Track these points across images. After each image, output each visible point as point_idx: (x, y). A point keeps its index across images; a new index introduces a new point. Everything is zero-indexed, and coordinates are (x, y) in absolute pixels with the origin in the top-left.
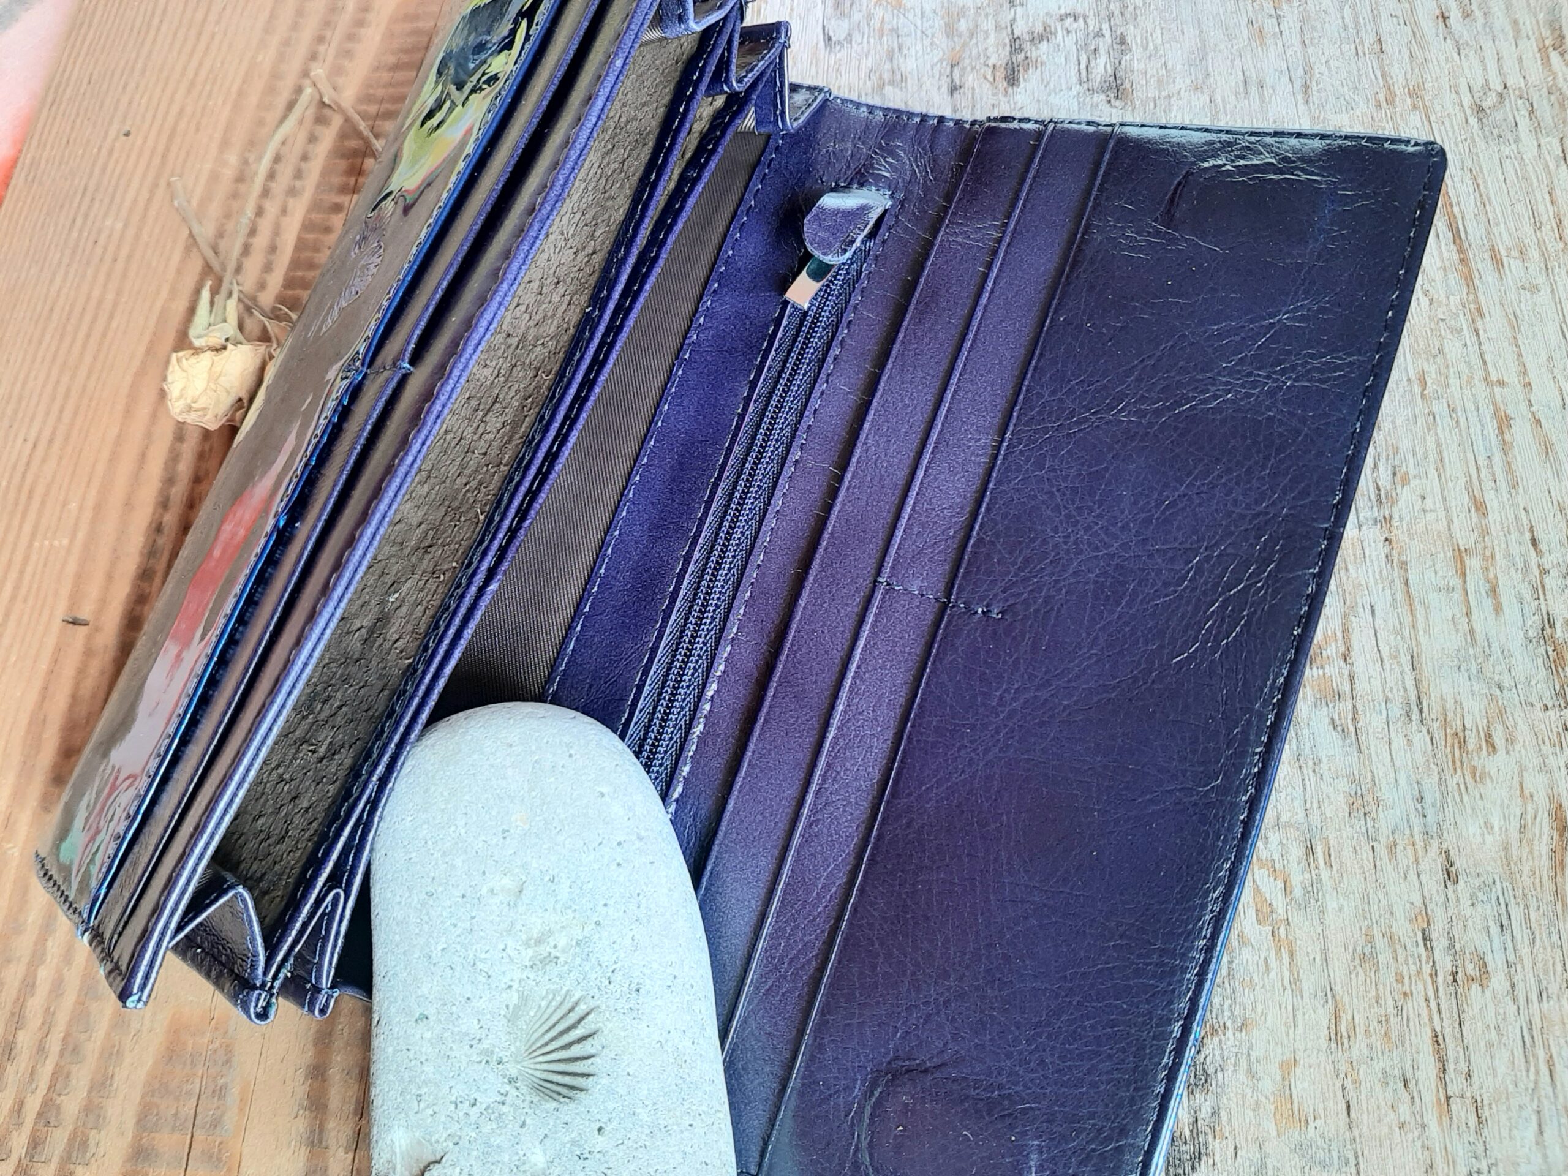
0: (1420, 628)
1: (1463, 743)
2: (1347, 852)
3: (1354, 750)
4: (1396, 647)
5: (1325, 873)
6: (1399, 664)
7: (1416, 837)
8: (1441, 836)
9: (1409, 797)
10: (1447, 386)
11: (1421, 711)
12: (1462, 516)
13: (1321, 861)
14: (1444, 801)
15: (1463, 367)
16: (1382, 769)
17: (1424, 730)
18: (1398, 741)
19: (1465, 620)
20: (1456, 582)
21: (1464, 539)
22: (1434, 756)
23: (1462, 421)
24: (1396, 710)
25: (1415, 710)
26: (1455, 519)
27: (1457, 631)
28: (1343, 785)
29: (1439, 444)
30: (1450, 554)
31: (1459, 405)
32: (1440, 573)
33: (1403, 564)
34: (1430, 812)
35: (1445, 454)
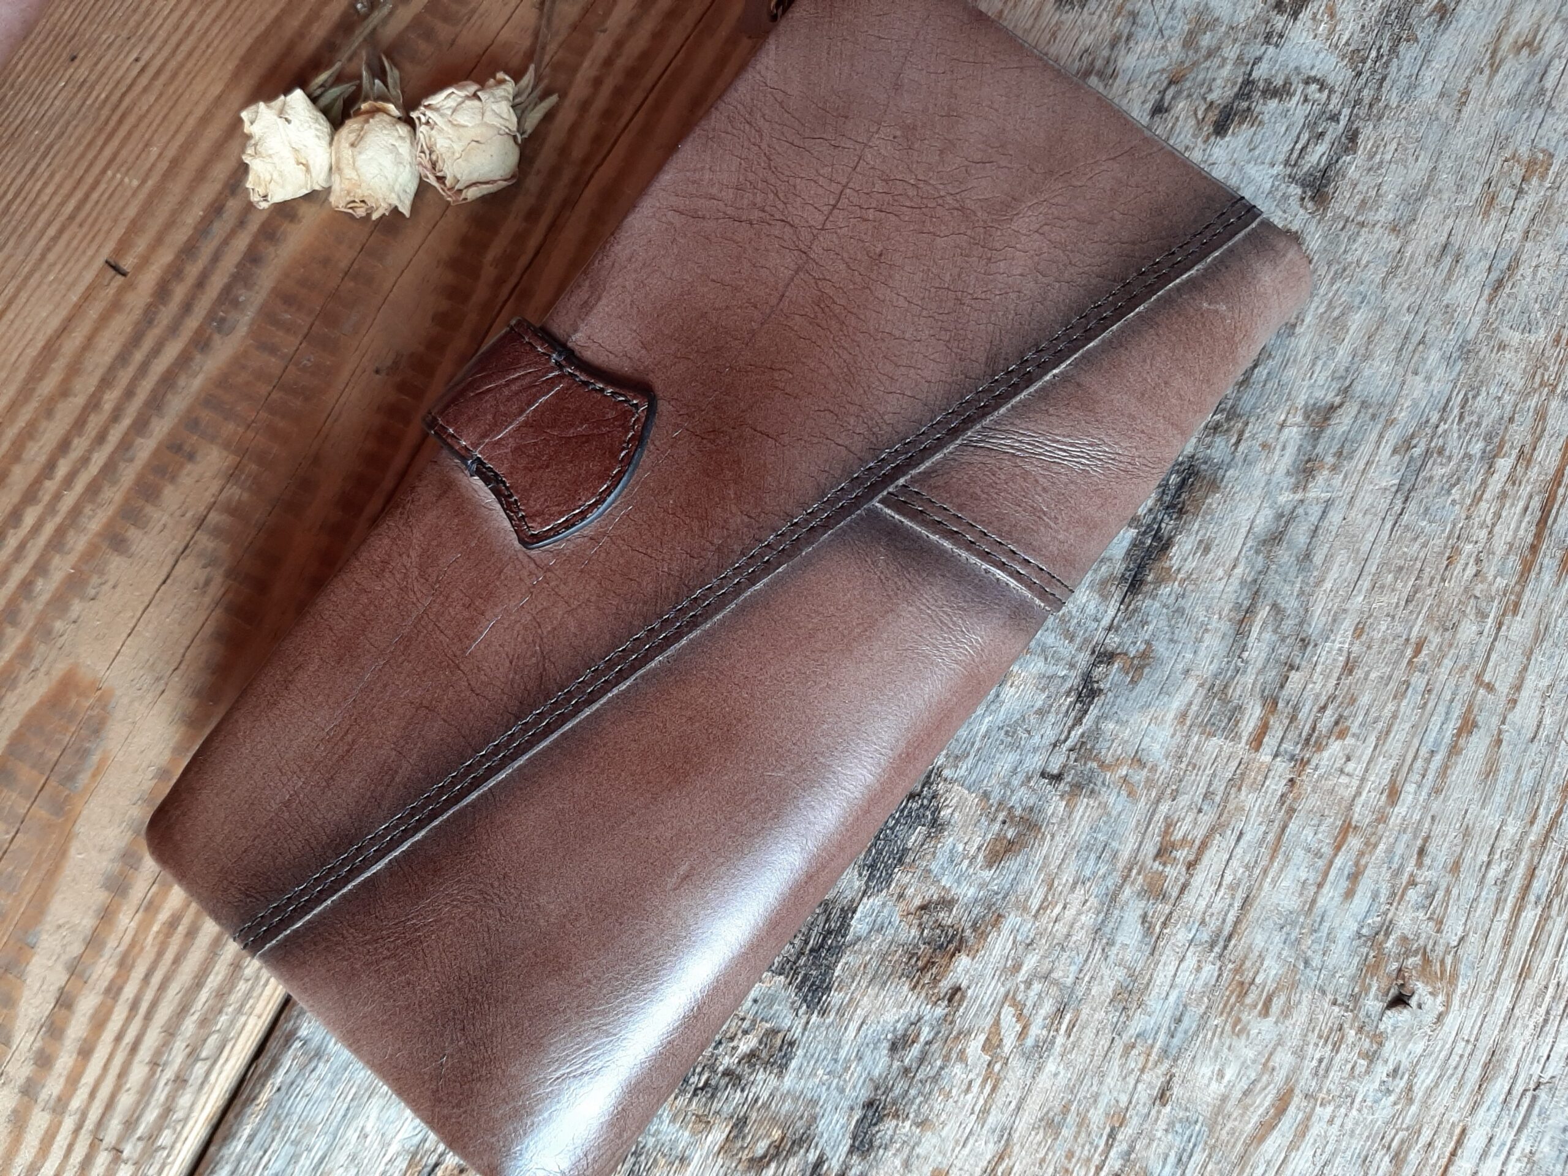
0: (1271, 875)
1: (1243, 993)
2: (1089, 1033)
3: (1149, 949)
4: (1240, 880)
5: (1060, 1040)
6: (1233, 897)
7: (1155, 1050)
8: (1175, 1060)
9: (1169, 1014)
10: (1439, 665)
11: (1225, 947)
12: (1373, 794)
13: (1064, 1027)
14: (1196, 1033)
15: (1465, 653)
16: (1162, 977)
17: (1218, 964)
18: (1191, 961)
19: (1313, 889)
20: (1327, 850)
21: (1361, 814)
22: (1212, 992)
23: (1431, 705)
24: (1205, 936)
25: (1221, 943)
26: (1364, 794)
27: (1301, 894)
28: (1120, 974)
29: (1394, 716)
30: (1339, 823)
31: (1438, 686)
32: (1320, 836)
33: (1292, 811)
34: (1179, 1035)
35: (1395, 728)
